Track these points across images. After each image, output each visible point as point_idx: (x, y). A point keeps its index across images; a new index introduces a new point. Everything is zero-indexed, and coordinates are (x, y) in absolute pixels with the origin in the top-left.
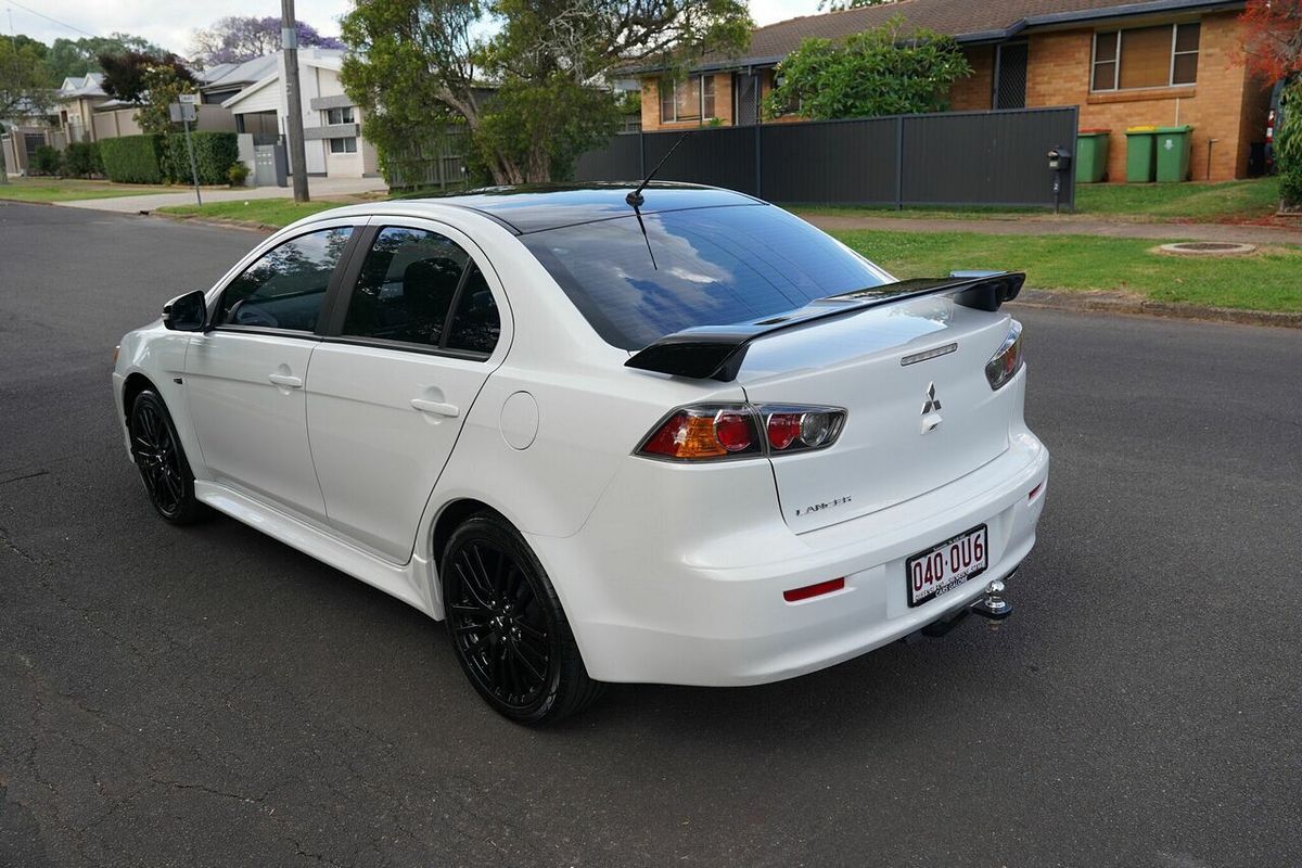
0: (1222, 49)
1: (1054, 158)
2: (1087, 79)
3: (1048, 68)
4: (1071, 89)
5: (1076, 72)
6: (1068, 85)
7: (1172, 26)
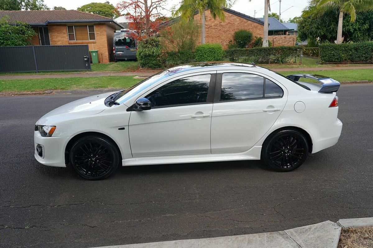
0: (101, 32)
1: (86, 58)
2: (67, 38)
3: (56, 34)
4: (63, 40)
5: (64, 36)
6: (62, 39)
7: (87, 26)
